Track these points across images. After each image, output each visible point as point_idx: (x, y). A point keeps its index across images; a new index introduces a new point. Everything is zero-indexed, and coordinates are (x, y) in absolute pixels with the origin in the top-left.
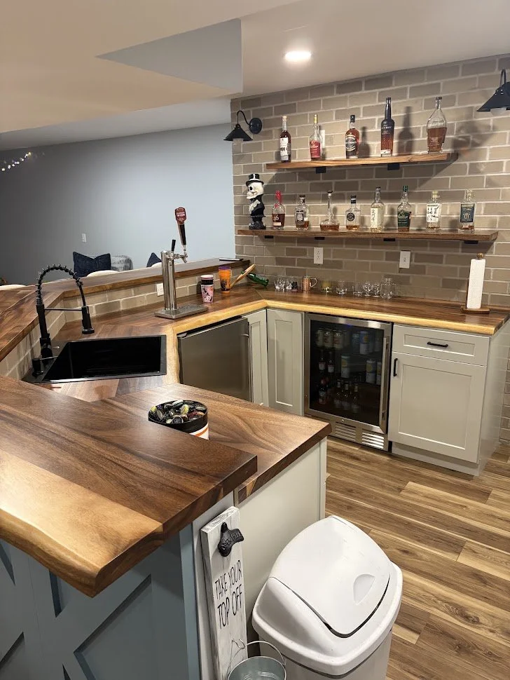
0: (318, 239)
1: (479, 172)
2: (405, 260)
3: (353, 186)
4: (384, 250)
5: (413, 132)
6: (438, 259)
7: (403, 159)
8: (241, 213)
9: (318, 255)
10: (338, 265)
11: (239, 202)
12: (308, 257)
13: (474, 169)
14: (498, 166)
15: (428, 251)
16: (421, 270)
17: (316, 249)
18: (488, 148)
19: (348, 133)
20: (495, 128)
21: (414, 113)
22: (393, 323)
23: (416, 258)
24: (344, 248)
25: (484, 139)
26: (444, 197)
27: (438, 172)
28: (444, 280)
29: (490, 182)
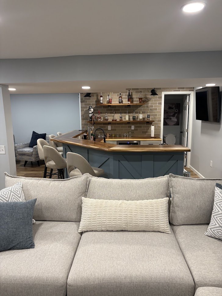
0: (109, 123)
1: (148, 107)
2: (133, 128)
3: (119, 110)
4: (128, 125)
5: (133, 98)
6: (141, 127)
7: (131, 104)
8: (84, 117)
9: (109, 128)
10: (115, 130)
11: (83, 114)
12: (106, 128)
13: (147, 107)
14: (152, 106)
15: (138, 125)
16: (137, 130)
17: (109, 126)
18: (150, 102)
19: (119, 97)
20: (151, 98)
21: (133, 94)
22: (140, 141)
23: (135, 127)
24: (117, 125)
25: (149, 100)
26: (143, 113)
27: (139, 107)
28: (142, 132)
29: (151, 110)
